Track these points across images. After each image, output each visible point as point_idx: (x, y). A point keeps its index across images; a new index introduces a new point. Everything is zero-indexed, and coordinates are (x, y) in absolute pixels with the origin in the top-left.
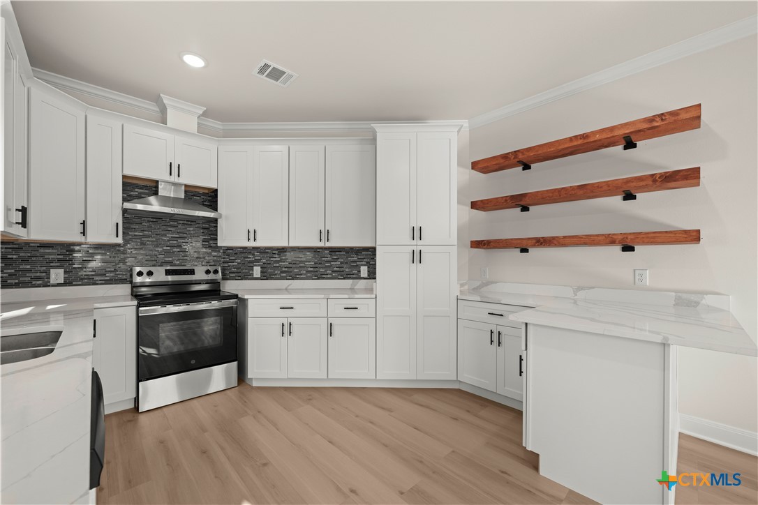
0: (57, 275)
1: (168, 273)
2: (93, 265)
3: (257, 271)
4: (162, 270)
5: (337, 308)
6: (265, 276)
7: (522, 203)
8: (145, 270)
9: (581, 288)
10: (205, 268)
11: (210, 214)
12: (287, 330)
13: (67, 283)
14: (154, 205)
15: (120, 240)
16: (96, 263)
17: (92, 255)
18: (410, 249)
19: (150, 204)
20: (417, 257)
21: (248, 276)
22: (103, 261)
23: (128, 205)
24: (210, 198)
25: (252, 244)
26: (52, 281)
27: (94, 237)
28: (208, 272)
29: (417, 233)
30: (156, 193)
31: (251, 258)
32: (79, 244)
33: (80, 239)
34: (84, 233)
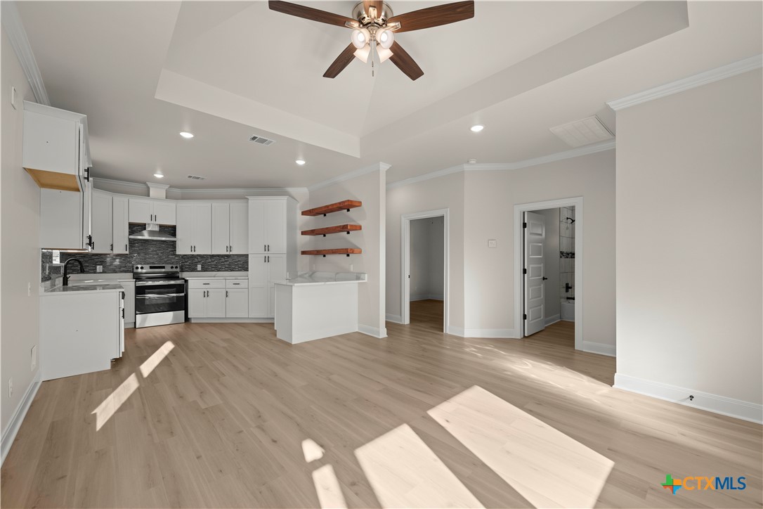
0: (99, 268)
1: (151, 268)
2: (115, 263)
3: (199, 267)
4: (148, 266)
5: (230, 284)
6: (204, 270)
7: (324, 232)
8: (139, 266)
9: (337, 273)
10: (171, 266)
11: (172, 239)
12: (206, 294)
13: (104, 272)
14: (145, 236)
15: (127, 252)
16: (117, 262)
17: (115, 259)
18: (264, 256)
19: (143, 235)
20: (267, 259)
21: (194, 270)
22: (120, 262)
23: (131, 237)
24: (172, 230)
25: (193, 253)
26: (98, 271)
27: (116, 251)
28: (172, 267)
29: (267, 248)
30: (145, 229)
31: (196, 260)
32: (109, 254)
33: (110, 252)
34: (112, 250)
